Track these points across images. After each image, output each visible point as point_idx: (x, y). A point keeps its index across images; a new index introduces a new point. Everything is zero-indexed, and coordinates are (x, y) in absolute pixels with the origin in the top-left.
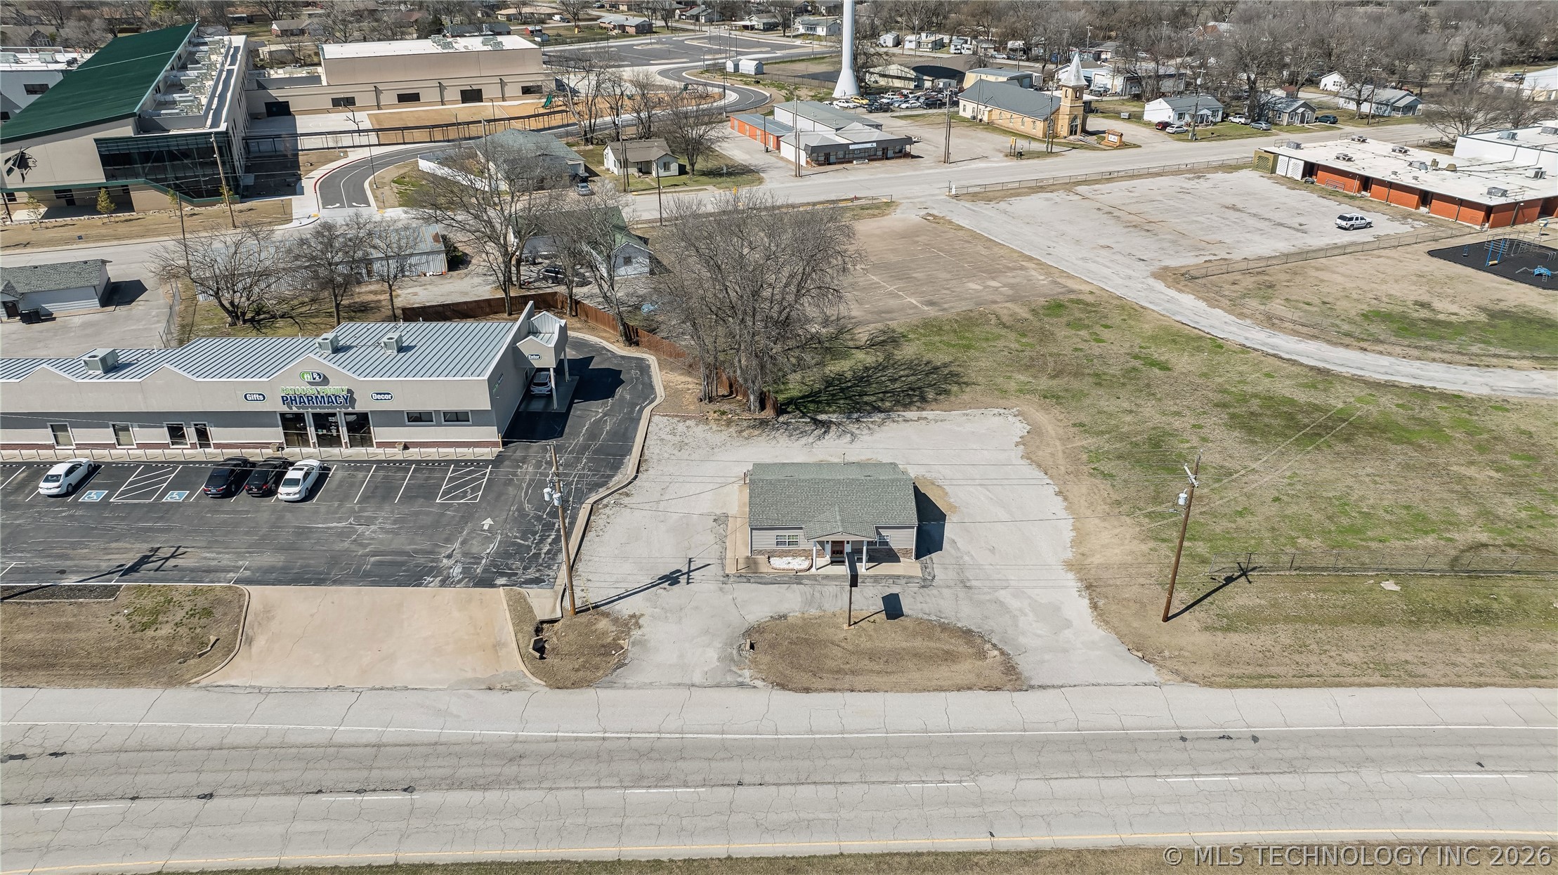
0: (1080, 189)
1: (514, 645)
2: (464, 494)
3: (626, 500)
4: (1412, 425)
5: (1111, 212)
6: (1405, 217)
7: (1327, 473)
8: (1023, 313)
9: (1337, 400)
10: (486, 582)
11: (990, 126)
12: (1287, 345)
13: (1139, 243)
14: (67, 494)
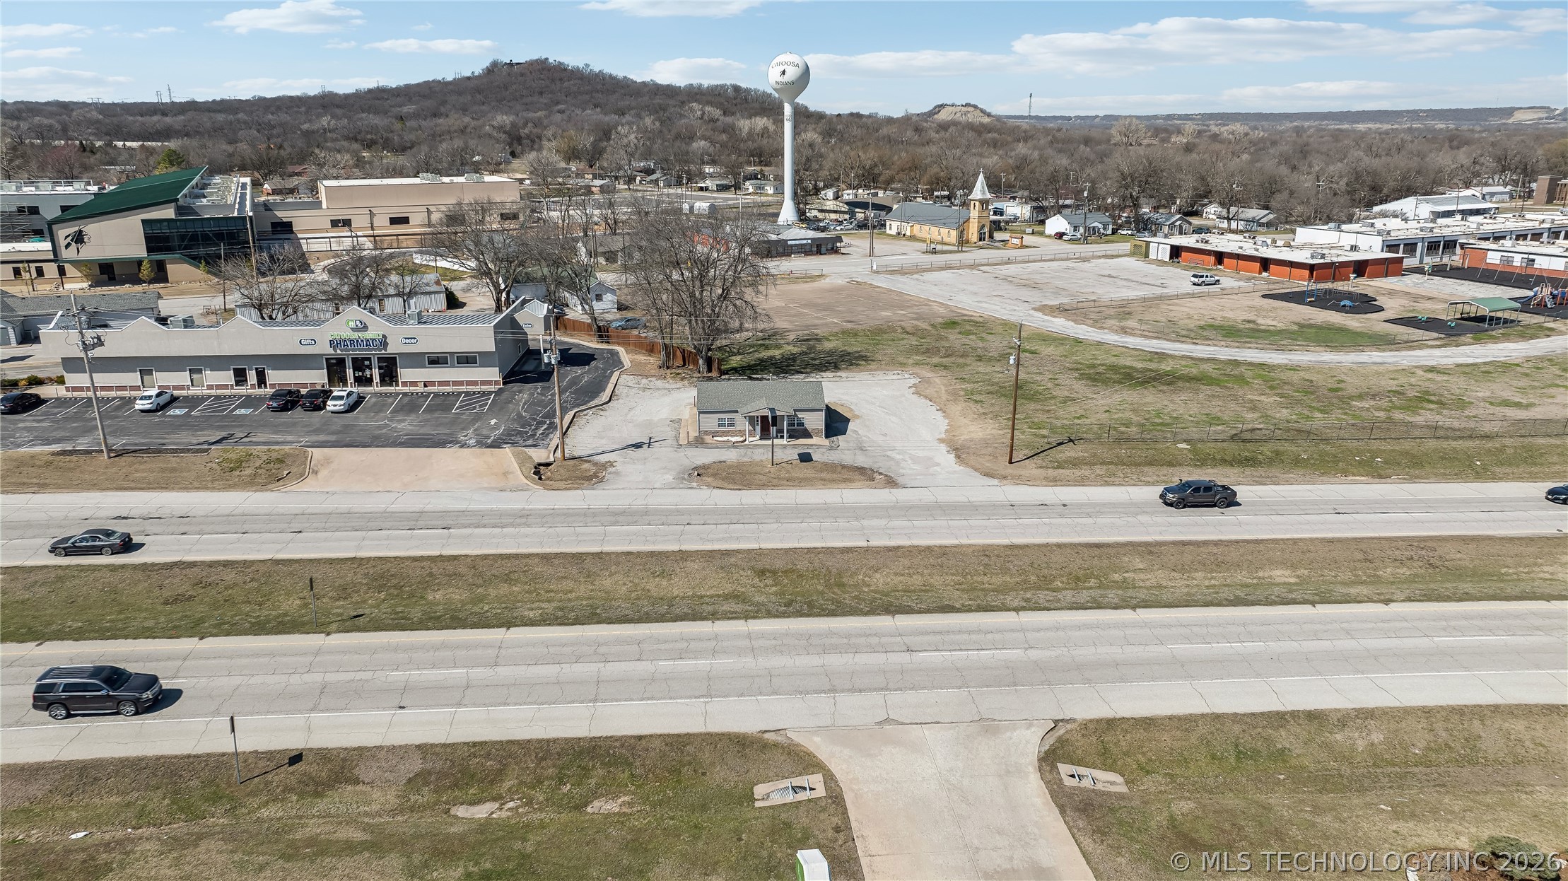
0: (982, 268)
1: (519, 472)
2: (475, 408)
3: (602, 413)
4: (1222, 378)
5: (1006, 279)
6: (1249, 279)
7: (1150, 399)
8: (924, 325)
9: (1166, 367)
10: (496, 445)
11: (913, 238)
12: (1132, 341)
13: (1025, 294)
14: (156, 411)
